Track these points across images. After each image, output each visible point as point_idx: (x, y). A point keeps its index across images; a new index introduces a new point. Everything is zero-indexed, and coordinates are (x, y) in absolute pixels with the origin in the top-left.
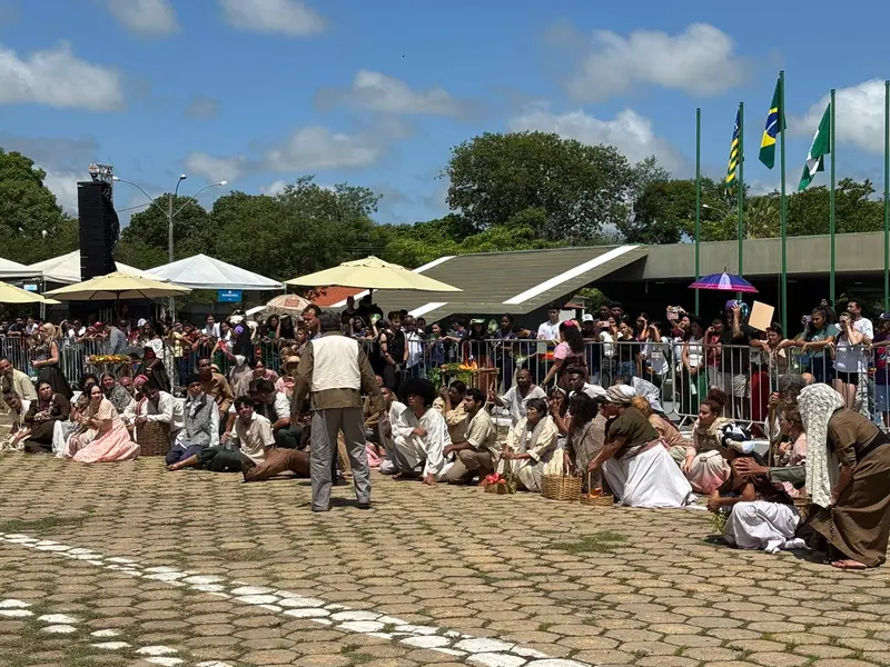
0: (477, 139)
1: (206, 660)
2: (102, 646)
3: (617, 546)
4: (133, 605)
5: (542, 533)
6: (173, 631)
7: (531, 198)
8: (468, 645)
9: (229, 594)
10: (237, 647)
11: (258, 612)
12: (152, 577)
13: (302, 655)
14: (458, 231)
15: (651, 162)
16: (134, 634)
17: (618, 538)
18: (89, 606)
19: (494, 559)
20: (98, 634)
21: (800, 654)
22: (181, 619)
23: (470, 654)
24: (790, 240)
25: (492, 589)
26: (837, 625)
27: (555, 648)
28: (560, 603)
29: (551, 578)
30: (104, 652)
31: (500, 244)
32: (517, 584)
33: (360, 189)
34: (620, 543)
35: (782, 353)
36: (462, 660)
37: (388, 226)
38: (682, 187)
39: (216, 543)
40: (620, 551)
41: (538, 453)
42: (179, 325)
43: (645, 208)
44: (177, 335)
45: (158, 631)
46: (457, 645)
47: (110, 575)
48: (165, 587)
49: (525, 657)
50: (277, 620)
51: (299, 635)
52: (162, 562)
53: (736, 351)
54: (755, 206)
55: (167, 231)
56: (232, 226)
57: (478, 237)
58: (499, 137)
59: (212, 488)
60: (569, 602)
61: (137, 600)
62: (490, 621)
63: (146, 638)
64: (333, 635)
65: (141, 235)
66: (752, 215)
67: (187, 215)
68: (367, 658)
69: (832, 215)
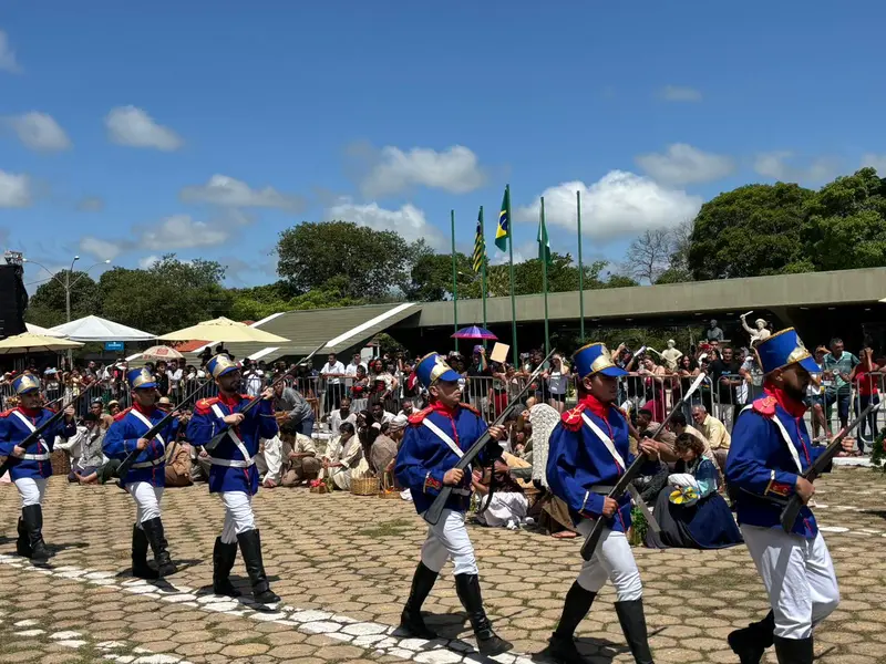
0: (298, 227)
1: (103, 641)
2: (23, 634)
3: (405, 530)
4: (46, 598)
5: (352, 522)
6: (78, 619)
7: (339, 269)
8: (299, 616)
9: (119, 586)
10: (127, 629)
11: (142, 599)
12: (60, 575)
13: (176, 633)
14: (286, 292)
15: (422, 242)
16: (47, 623)
17: (406, 523)
18: (12, 601)
19: (317, 546)
20: (19, 624)
21: (533, 607)
22: (84, 608)
23: (301, 623)
24: (518, 299)
25: (316, 570)
26: (556, 582)
27: (363, 614)
28: (365, 578)
29: (359, 558)
30: (26, 638)
31: (317, 303)
32: (334, 564)
33: (212, 264)
34: (408, 527)
35: (515, 381)
36: (295, 629)
37: (234, 290)
38: (444, 260)
39: (109, 544)
40: (407, 533)
41: (348, 462)
42: (76, 372)
43: (420, 274)
44: (75, 379)
45: (67, 618)
46: (292, 617)
47: (29, 575)
48: (71, 583)
49: (341, 623)
50: (157, 606)
51: (173, 617)
52: (66, 562)
53: (484, 381)
54: (494, 272)
55: (64, 298)
56: (115, 294)
57: (301, 297)
58: (313, 225)
59: (105, 500)
60: (372, 577)
61: (50, 595)
62: (315, 596)
63: (57, 625)
64: (201, 614)
65: (44, 301)
66: (491, 279)
67: (80, 285)
68: (225, 632)
69: (545, 277)
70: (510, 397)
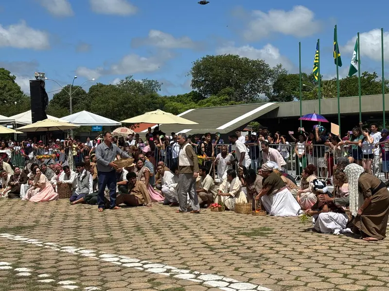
0: (204, 58)
1: (88, 286)
2: (42, 281)
3: (268, 233)
4: (56, 263)
5: (235, 228)
6: (74, 274)
7: (228, 83)
8: (203, 277)
9: (98, 257)
10: (102, 280)
11: (111, 265)
12: (64, 251)
13: (130, 283)
14: (196, 98)
15: (280, 66)
16: (57, 276)
17: (269, 230)
18: (37, 264)
19: (214, 240)
20: (41, 276)
21: (350, 278)
22: (78, 269)
23: (204, 281)
24: (341, 98)
25: (213, 253)
26: (366, 265)
27: (242, 278)
28: (243, 258)
29: (239, 248)
30: (44, 284)
31: (215, 103)
32: (224, 250)
33: (153, 81)
34: (270, 232)
35: (339, 148)
36: (201, 284)
37: (166, 97)
38: (293, 77)
39: (92, 235)
40: (269, 235)
42: (75, 141)
43: (278, 86)
44: (74, 146)
45: (67, 274)
46: (198, 278)
47: (46, 250)
48: (70, 255)
49: (229, 282)
50: (119, 268)
51: (129, 275)
52: (69, 244)
54: (326, 84)
55: (69, 101)
56: (97, 98)
57: (205, 100)
58: (213, 57)
59: (90, 212)
60: (247, 258)
61: (58, 261)
62: (213, 267)
63: (62, 277)
64: (144, 274)
65: (58, 103)
66: (324, 88)
67: (77, 94)
68: (159, 284)
69: (359, 88)
70: (335, 157)
